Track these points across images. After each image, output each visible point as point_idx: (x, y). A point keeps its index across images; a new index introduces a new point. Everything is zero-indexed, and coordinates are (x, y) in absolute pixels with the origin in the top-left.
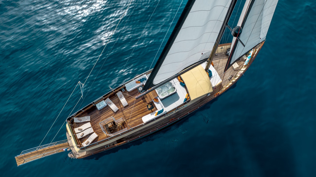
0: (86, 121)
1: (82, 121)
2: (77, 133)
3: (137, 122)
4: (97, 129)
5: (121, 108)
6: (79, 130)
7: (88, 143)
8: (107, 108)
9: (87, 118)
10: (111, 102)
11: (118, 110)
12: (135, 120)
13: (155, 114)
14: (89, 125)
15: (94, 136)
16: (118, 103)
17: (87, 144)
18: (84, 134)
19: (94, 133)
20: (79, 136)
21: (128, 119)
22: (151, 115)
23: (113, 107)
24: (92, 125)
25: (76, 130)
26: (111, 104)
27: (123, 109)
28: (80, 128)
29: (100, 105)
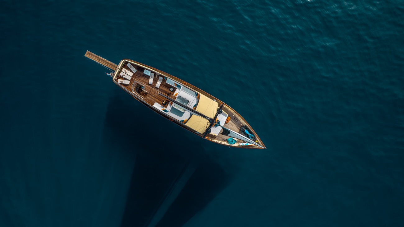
0: (133, 71)
1: (131, 69)
2: (122, 72)
3: (152, 101)
4: (133, 81)
5: (154, 86)
6: (125, 71)
7: (122, 82)
8: (148, 77)
9: (134, 70)
10: (153, 77)
11: (152, 85)
12: (152, 99)
13: (162, 109)
14: (131, 74)
15: (128, 82)
16: (155, 81)
17: (120, 82)
18: (124, 75)
19: (129, 81)
20: (121, 74)
21: (150, 94)
22: (161, 107)
23: (151, 81)
24: (133, 76)
25: (124, 70)
26: (152, 78)
27: (154, 87)
28: (127, 71)
29: (147, 72)
